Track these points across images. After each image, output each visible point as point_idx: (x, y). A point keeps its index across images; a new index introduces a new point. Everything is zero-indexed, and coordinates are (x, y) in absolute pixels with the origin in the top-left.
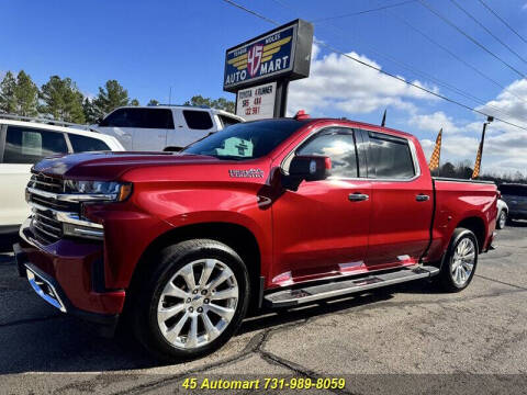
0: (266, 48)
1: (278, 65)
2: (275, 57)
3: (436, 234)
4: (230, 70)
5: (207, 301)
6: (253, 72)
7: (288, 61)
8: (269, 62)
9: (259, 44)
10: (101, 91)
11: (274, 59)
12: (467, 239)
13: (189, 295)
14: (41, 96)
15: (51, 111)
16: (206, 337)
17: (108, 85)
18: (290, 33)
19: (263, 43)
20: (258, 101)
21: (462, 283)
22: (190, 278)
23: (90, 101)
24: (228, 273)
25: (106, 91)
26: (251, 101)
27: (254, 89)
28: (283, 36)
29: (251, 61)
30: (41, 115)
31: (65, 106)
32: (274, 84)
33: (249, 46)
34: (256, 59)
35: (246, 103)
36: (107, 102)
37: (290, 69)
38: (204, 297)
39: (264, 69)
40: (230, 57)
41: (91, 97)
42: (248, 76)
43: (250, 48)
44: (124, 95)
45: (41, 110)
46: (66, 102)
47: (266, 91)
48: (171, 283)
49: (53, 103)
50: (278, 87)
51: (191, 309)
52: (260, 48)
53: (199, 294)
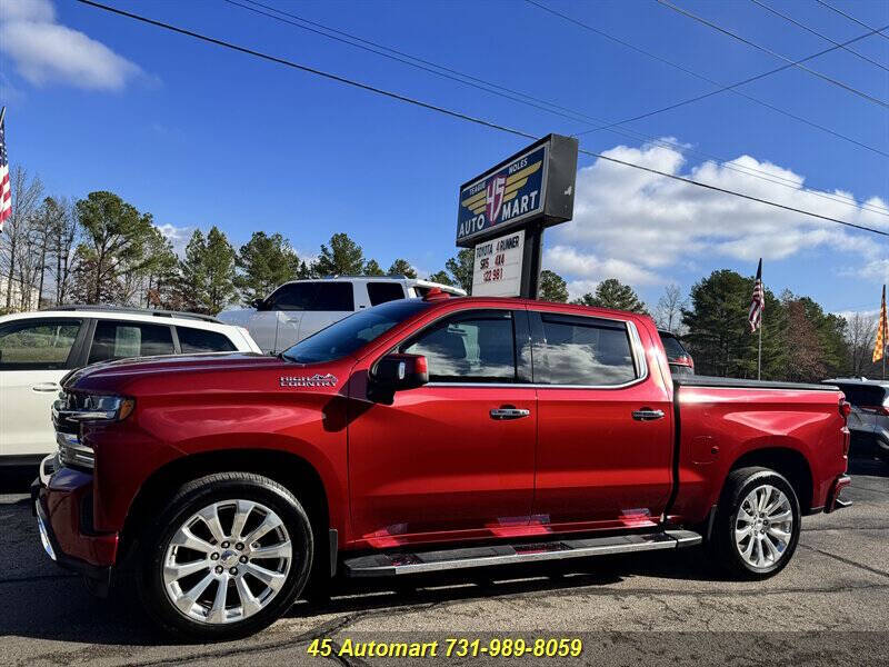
0: (510, 180)
1: (524, 205)
2: (522, 192)
3: (687, 476)
4: (465, 215)
5: (244, 559)
6: (493, 216)
7: (537, 197)
8: (513, 201)
9: (501, 175)
10: (324, 250)
11: (519, 197)
12: (769, 488)
13: (216, 549)
14: (239, 263)
15: (252, 284)
16: (240, 610)
17: (334, 242)
18: (539, 156)
19: (506, 174)
20: (500, 260)
21: (764, 564)
22: (214, 524)
23: (308, 267)
24: (274, 520)
25: (331, 251)
26: (492, 259)
27: (495, 243)
28: (531, 161)
29: (491, 200)
30: (238, 291)
31: (272, 274)
32: (521, 234)
33: (488, 178)
34: (497, 197)
35: (484, 264)
36: (331, 267)
37: (540, 210)
38: (240, 554)
39: (506, 212)
40: (464, 196)
41: (310, 259)
42: (487, 224)
43: (489, 182)
44: (357, 254)
45: (238, 283)
46: (273, 269)
47: (511, 244)
48: (185, 530)
49: (254, 271)
50: (527, 238)
51: (219, 569)
52: (501, 181)
53: (232, 548)
